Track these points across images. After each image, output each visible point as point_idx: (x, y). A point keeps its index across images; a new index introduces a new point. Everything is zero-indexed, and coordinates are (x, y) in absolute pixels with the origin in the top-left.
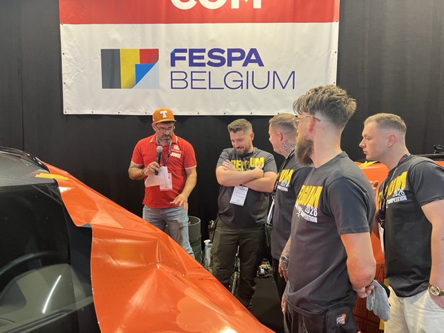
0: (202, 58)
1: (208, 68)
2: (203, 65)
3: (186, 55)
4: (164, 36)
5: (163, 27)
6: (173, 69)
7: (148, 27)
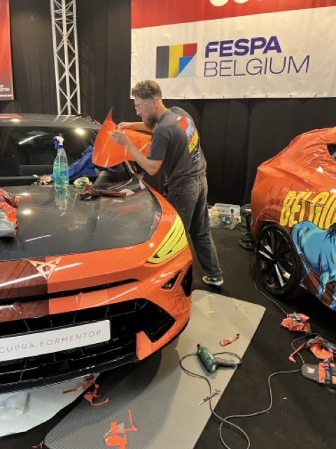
0: (230, 48)
1: (234, 57)
2: (230, 54)
3: (218, 47)
4: (202, 32)
5: (201, 24)
6: (207, 60)
7: (191, 24)
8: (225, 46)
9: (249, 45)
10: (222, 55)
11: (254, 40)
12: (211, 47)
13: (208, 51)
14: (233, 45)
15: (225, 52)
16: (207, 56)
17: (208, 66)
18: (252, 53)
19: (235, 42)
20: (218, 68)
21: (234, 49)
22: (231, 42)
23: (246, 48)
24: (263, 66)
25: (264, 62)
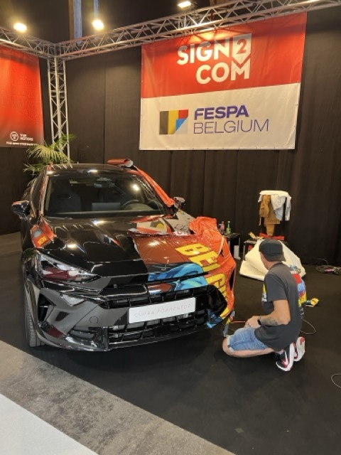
0: (212, 113)
1: (215, 119)
2: (212, 118)
3: (203, 112)
7: (183, 96)
8: (208, 111)
9: (225, 111)
10: (206, 118)
11: (229, 108)
12: (199, 112)
13: (196, 115)
14: (214, 111)
15: (208, 116)
16: (196, 119)
17: (197, 126)
18: (228, 117)
19: (215, 109)
20: (204, 128)
21: (215, 114)
22: (213, 109)
23: (224, 113)
24: (236, 126)
25: (237, 123)
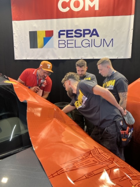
1: (74, 38)
3: (65, 33)
4: (56, 25)
5: (55, 21)
6: (60, 39)
7: (49, 20)
8: (69, 32)
13: (60, 35)
15: (69, 35)
18: (84, 36)
19: (74, 31)
20: (66, 44)
21: (74, 34)
23: (81, 34)
24: (90, 43)
